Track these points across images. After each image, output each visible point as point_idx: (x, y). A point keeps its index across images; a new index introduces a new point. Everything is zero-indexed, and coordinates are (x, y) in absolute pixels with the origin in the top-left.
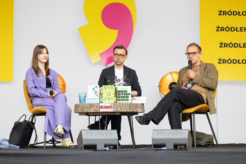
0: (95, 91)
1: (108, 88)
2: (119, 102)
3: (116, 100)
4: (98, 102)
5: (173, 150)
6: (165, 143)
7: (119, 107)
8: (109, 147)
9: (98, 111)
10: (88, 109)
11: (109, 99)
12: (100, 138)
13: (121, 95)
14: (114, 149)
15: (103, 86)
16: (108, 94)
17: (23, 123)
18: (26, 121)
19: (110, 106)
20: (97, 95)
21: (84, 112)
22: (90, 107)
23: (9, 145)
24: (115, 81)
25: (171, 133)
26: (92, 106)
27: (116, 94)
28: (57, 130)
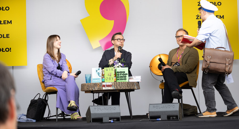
0: (98, 73)
1: (109, 70)
2: (118, 81)
3: (116, 80)
4: (101, 82)
5: (167, 121)
6: (160, 115)
7: (119, 85)
8: (113, 119)
9: (101, 90)
10: (93, 87)
11: (110, 79)
12: (106, 113)
13: (120, 76)
14: (117, 121)
15: (105, 68)
16: (109, 75)
17: (38, 101)
18: (40, 98)
19: (111, 84)
20: (100, 76)
21: (89, 90)
22: (94, 86)
23: (27, 119)
24: (114, 64)
25: (165, 106)
26: (96, 85)
27: (115, 75)
28: (71, 105)
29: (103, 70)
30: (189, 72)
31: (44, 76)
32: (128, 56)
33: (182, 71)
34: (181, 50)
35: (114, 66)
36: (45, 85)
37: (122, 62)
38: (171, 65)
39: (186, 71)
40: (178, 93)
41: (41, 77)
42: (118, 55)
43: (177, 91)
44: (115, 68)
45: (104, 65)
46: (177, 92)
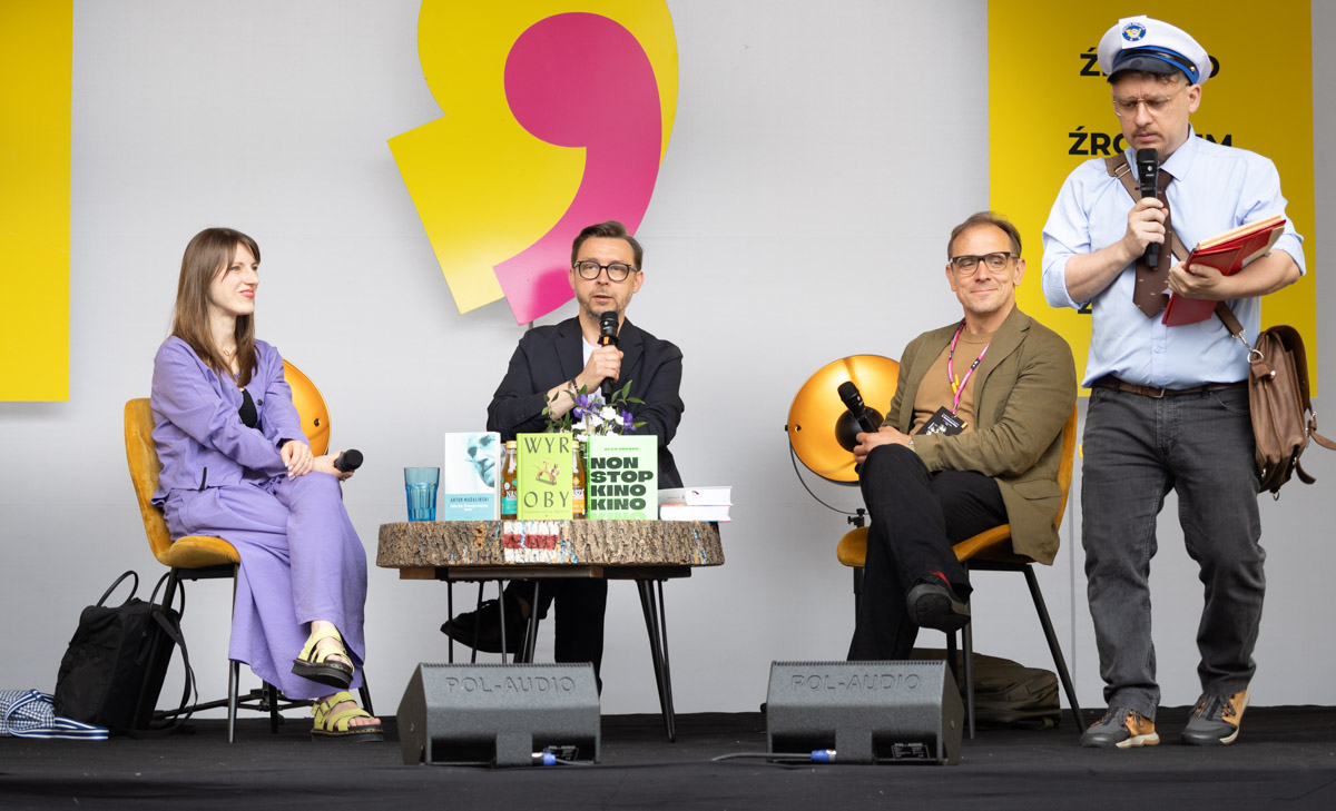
0: (482, 463)
1: (544, 445)
2: (597, 517)
3: (583, 506)
4: (496, 517)
5: (870, 763)
6: (832, 728)
7: (600, 540)
8: (555, 748)
9: (496, 562)
10: (446, 548)
11: (549, 503)
12: (513, 707)
13: (608, 482)
14: (578, 759)
15: (519, 436)
16: (545, 477)
17: (123, 616)
18: (138, 600)
19: (552, 534)
20: (490, 480)
21: (425, 563)
22: (456, 539)
23: (57, 722)
24: (579, 410)
25: (861, 679)
26: (463, 537)
27: (582, 475)
28: (314, 648)
29: (511, 444)
30: (1015, 470)
31: (161, 467)
32: (662, 364)
33: (977, 464)
34: (970, 336)
35: (575, 423)
36: (169, 525)
37: (623, 401)
38: (912, 426)
39: (998, 468)
40: (944, 597)
41: (146, 476)
42: (601, 359)
43: (940, 582)
44: (581, 437)
45: (519, 420)
46: (939, 590)
